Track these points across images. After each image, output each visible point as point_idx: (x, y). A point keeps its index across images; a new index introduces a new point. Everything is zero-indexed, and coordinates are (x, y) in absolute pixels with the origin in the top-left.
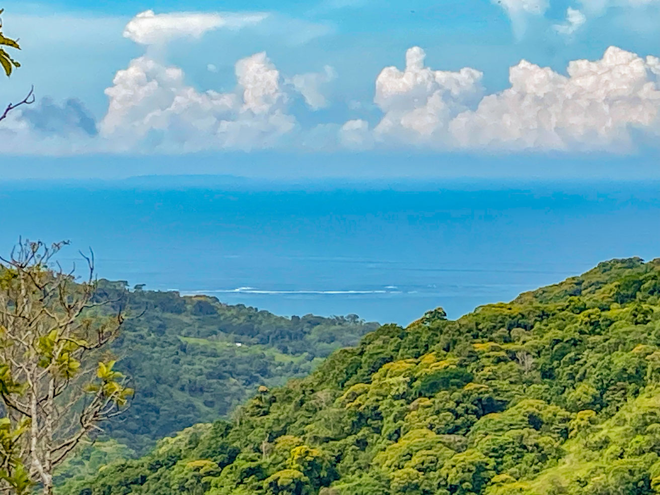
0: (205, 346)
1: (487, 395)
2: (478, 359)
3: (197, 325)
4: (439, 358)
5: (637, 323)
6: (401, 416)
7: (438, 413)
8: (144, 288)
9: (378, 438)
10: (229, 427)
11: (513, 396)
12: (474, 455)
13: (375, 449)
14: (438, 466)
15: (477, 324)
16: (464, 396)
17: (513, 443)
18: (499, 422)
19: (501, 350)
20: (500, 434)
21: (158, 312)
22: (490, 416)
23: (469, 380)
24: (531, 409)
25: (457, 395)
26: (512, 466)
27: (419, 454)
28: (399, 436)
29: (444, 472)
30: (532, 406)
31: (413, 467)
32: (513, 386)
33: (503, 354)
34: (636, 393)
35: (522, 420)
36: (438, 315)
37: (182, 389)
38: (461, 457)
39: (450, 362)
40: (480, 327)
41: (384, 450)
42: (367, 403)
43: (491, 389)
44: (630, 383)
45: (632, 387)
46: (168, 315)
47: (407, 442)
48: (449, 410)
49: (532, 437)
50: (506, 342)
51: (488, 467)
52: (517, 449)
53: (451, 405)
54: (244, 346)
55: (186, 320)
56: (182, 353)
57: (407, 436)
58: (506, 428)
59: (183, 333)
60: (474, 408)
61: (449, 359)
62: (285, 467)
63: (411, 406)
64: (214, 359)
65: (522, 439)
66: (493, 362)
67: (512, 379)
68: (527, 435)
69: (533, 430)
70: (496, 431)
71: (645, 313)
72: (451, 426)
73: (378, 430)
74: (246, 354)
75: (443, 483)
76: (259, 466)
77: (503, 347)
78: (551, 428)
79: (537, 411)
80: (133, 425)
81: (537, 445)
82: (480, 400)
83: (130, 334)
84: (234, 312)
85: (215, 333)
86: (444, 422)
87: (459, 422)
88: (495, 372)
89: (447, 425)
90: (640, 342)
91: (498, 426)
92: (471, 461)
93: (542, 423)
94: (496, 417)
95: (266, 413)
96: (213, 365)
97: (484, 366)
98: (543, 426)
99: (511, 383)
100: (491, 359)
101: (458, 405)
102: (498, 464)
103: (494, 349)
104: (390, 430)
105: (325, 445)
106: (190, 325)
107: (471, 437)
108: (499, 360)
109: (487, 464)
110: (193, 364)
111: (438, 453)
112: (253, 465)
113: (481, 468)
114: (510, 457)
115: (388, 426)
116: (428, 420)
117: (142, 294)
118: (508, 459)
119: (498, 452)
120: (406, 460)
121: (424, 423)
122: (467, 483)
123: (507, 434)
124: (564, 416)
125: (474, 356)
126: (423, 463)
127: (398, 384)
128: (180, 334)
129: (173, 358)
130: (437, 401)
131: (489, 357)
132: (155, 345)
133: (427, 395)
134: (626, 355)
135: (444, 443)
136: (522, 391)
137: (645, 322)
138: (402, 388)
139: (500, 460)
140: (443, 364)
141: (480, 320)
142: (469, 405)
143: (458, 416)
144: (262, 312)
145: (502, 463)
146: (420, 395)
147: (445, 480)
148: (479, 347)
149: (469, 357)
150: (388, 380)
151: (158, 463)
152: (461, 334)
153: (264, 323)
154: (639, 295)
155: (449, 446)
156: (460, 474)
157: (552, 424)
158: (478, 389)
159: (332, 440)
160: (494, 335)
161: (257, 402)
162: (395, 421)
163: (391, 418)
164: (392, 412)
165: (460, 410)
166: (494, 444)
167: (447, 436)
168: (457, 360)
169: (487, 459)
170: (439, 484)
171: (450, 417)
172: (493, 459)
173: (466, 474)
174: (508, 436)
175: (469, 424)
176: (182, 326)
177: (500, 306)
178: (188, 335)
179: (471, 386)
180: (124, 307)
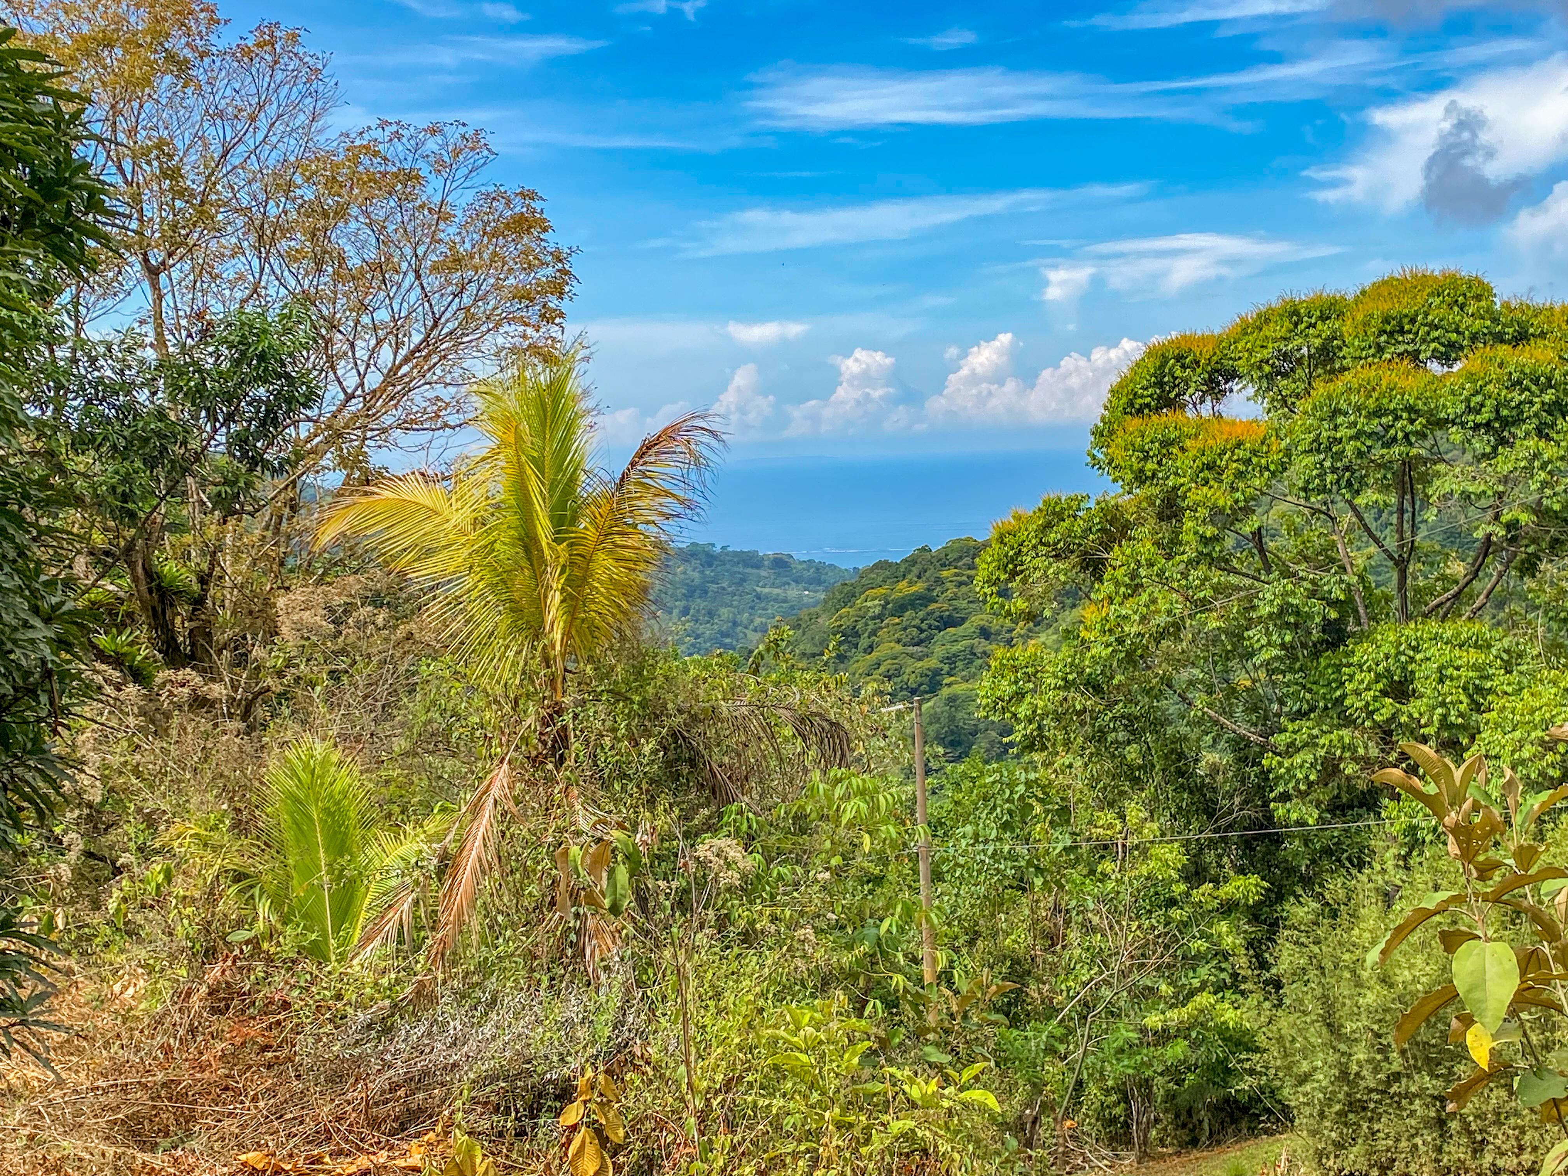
0: (778, 595)
1: (947, 613)
2: (943, 583)
3: (773, 577)
6: (874, 633)
7: (905, 629)
8: (729, 549)
9: (856, 652)
11: (969, 613)
13: (852, 661)
14: (901, 673)
15: (946, 555)
16: (928, 614)
17: (964, 651)
18: (955, 635)
19: (963, 575)
20: (955, 644)
21: (739, 568)
22: (949, 630)
23: (934, 600)
24: (983, 623)
25: (921, 614)
26: (963, 671)
27: (885, 663)
28: (873, 650)
29: (905, 677)
30: (983, 620)
31: (880, 674)
32: (970, 605)
33: (964, 578)
34: (1074, 606)
35: (974, 632)
36: (924, 550)
38: (920, 664)
40: (948, 557)
41: (858, 660)
42: (848, 624)
43: (951, 608)
45: (1069, 601)
46: (748, 570)
47: (877, 654)
48: (914, 626)
50: (969, 569)
51: (943, 672)
52: (968, 656)
53: (917, 622)
54: (811, 594)
56: (758, 601)
57: (878, 649)
58: (960, 639)
59: (760, 584)
61: (918, 585)
63: (883, 625)
64: (784, 605)
66: (955, 586)
67: (970, 599)
68: (977, 644)
69: (984, 640)
70: (951, 642)
72: (916, 639)
75: (905, 686)
77: (965, 573)
78: (999, 638)
79: (987, 624)
81: (985, 653)
82: (941, 617)
84: (804, 565)
85: (788, 584)
86: (910, 636)
87: (923, 636)
88: (955, 594)
89: (913, 639)
91: (954, 638)
92: (927, 667)
93: (992, 634)
94: (951, 630)
96: (784, 610)
97: (947, 590)
98: (992, 636)
100: (954, 583)
101: (922, 623)
102: (951, 669)
103: (956, 575)
104: (865, 645)
106: (766, 578)
107: (932, 648)
108: (960, 584)
109: (942, 670)
110: (767, 610)
111: (902, 662)
114: (962, 663)
116: (896, 636)
117: (727, 554)
120: (875, 669)
121: (892, 638)
122: (924, 686)
123: (961, 644)
124: (1010, 627)
125: (940, 581)
126: (889, 671)
127: (874, 606)
128: (758, 586)
129: (749, 605)
130: (904, 619)
131: (952, 581)
132: (734, 594)
133: (897, 615)
135: (907, 654)
136: (978, 608)
138: (877, 610)
139: (953, 666)
140: (914, 589)
141: (949, 550)
142: (933, 622)
143: (922, 631)
144: (829, 566)
145: (954, 668)
148: (945, 574)
149: (934, 582)
150: (868, 604)
152: (933, 563)
153: (830, 574)
155: (911, 656)
156: (918, 678)
157: (999, 634)
158: (940, 608)
160: (959, 564)
162: (869, 637)
163: (866, 635)
164: (866, 630)
165: (924, 626)
166: (948, 653)
167: (911, 648)
168: (925, 585)
169: (942, 665)
171: (915, 632)
172: (947, 665)
173: (924, 678)
174: (959, 647)
175: (931, 637)
176: (759, 578)
177: (968, 539)
178: (764, 586)
179: (933, 606)
180: (710, 565)
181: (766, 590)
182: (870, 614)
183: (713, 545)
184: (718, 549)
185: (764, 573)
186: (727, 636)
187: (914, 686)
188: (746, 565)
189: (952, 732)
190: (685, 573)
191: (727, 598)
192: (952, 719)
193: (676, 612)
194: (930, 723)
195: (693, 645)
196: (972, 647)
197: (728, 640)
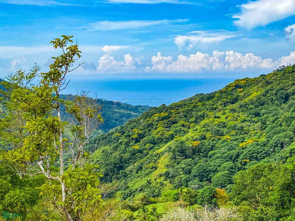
0: (118, 111)
3: (117, 107)
4: (164, 113)
5: (203, 106)
8: (107, 100)
10: (123, 127)
11: (179, 121)
12: (171, 132)
13: (152, 131)
14: (164, 134)
15: (172, 107)
17: (179, 130)
20: (176, 128)
21: (109, 105)
22: (174, 124)
23: (170, 117)
24: (182, 123)
25: (168, 120)
27: (160, 132)
31: (159, 135)
35: (181, 125)
36: (164, 105)
37: (114, 120)
38: (169, 133)
39: (166, 114)
41: (154, 131)
44: (202, 118)
46: (111, 105)
47: (158, 130)
48: (166, 123)
49: (183, 128)
54: (126, 111)
55: (115, 106)
56: (114, 113)
60: (171, 123)
62: (134, 135)
63: (159, 123)
68: (181, 128)
71: (205, 104)
72: (167, 126)
73: (152, 128)
74: (126, 113)
76: (129, 135)
77: (177, 111)
79: (184, 123)
80: (104, 127)
82: (172, 121)
83: (104, 109)
84: (124, 104)
85: (121, 109)
86: (165, 126)
90: (204, 110)
91: (176, 126)
95: (131, 124)
97: (173, 115)
99: (178, 118)
100: (174, 113)
105: (142, 130)
107: (171, 129)
110: (116, 115)
111: (164, 132)
112: (128, 134)
113: (173, 134)
115: (154, 127)
117: (106, 101)
118: (178, 133)
119: (176, 131)
121: (161, 126)
123: (178, 128)
124: (189, 124)
125: (171, 113)
126: (161, 134)
127: (156, 118)
132: (109, 111)
134: (201, 112)
135: (165, 130)
136: (181, 119)
137: (205, 106)
141: (172, 105)
144: (130, 105)
145: (177, 133)
146: (161, 121)
147: (166, 137)
148: (172, 111)
151: (109, 134)
152: (168, 108)
153: (130, 107)
154: (204, 101)
158: (172, 119)
159: (144, 129)
160: (175, 109)
161: (129, 122)
162: (156, 126)
163: (155, 125)
165: (168, 123)
167: (166, 128)
168: (168, 114)
170: (164, 138)
172: (175, 133)
173: (170, 136)
175: (170, 126)
177: (176, 103)
180: (102, 104)
181: (116, 110)
182: (155, 120)
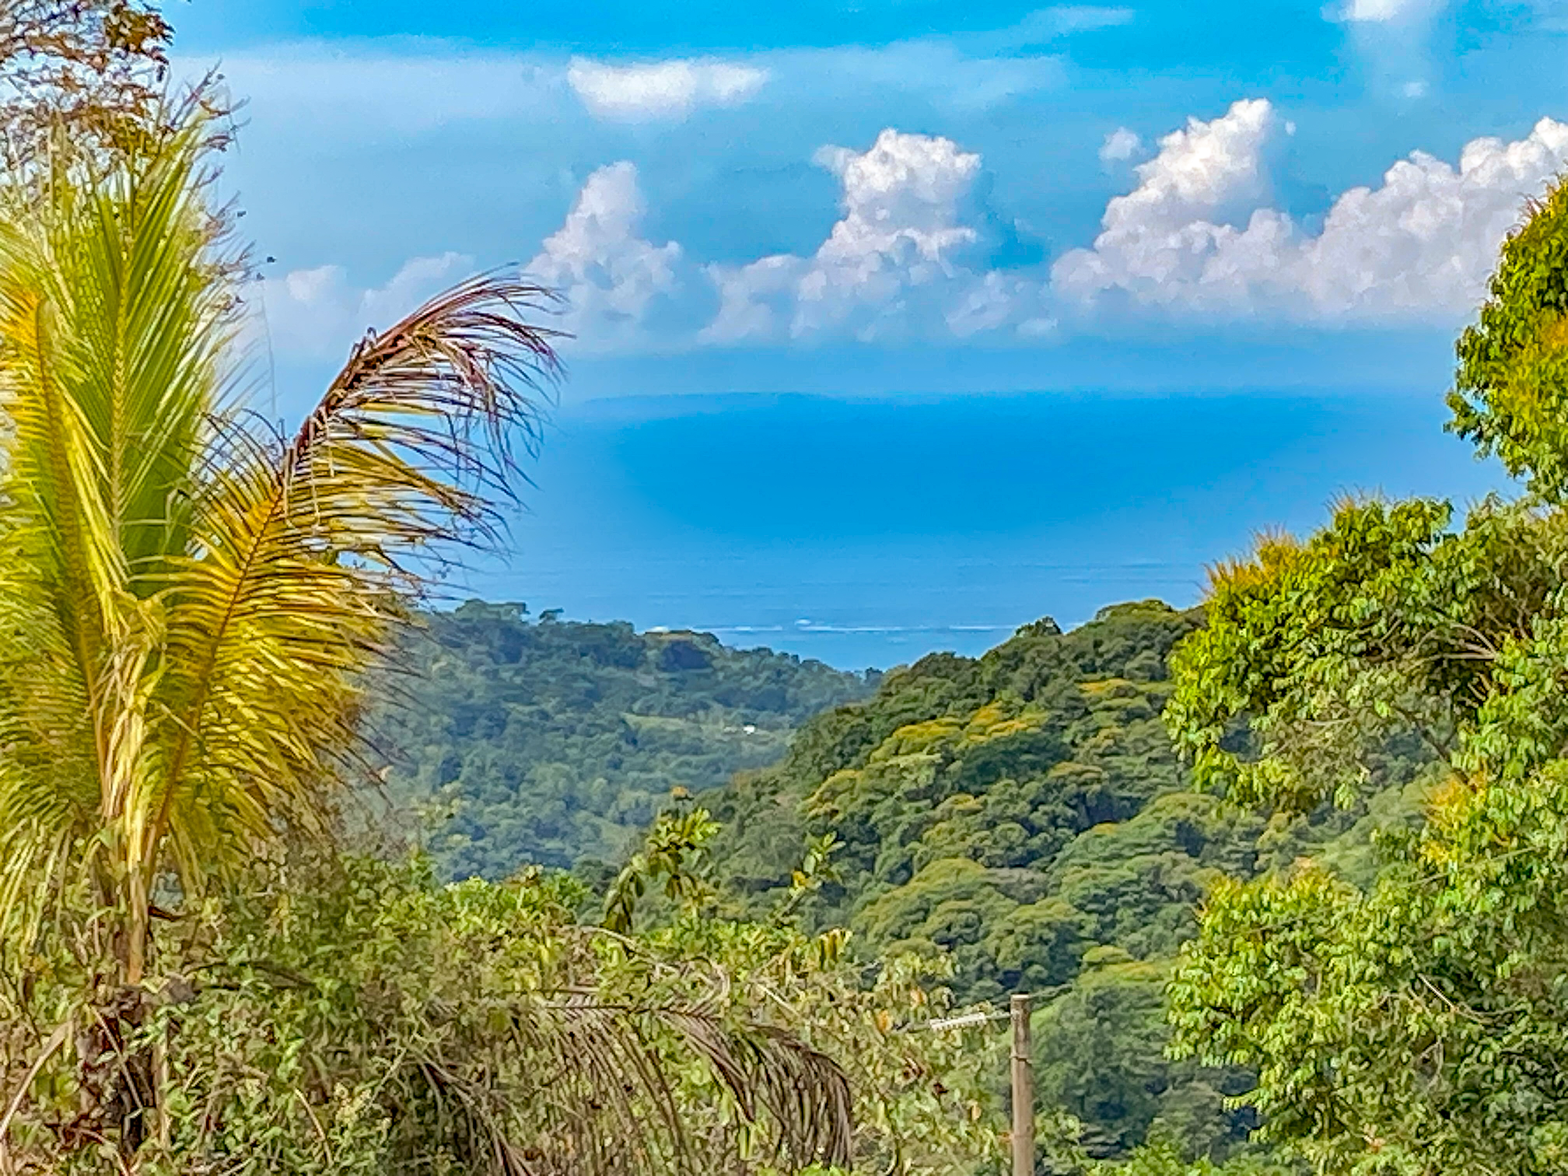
0: (678, 733)
1: (1097, 787)
2: (1088, 713)
3: (667, 690)
4: (1009, 713)
6: (914, 833)
7: (991, 825)
8: (562, 618)
9: (869, 880)
10: (608, 874)
11: (1153, 788)
12: (1057, 909)
13: (861, 899)
14: (981, 933)
15: (1097, 644)
16: (1048, 789)
17: (1137, 882)
18: (1114, 841)
19: (1138, 694)
20: (1115, 863)
21: (587, 666)
22: (1099, 829)
23: (1063, 755)
24: (1182, 813)
25: (1032, 788)
26: (1134, 930)
27: (941, 908)
28: (911, 875)
29: (990, 944)
30: (1184, 805)
31: (928, 937)
32: (1155, 769)
33: (1141, 702)
34: (1409, 776)
35: (1162, 836)
36: (1042, 631)
37: (622, 822)
38: (1028, 912)
39: (1028, 721)
40: (1102, 649)
41: (873, 903)
42: (851, 809)
43: (1105, 775)
44: (1396, 758)
45: (1398, 765)
46: (609, 671)
47: (922, 884)
48: (1014, 819)
49: (1180, 870)
50: (1153, 679)
51: (1083, 934)
52: (1147, 895)
53: (1023, 807)
54: (761, 732)
56: (630, 748)
57: (924, 874)
58: (1126, 852)
59: (636, 707)
60: (1070, 812)
61: (1026, 716)
63: (937, 813)
64: (694, 759)
65: (1157, 875)
66: (1118, 720)
67: (1154, 754)
68: (1168, 865)
69: (1185, 856)
70: (1106, 859)
72: (1020, 851)
73: (869, 864)
74: (762, 749)
75: (990, 967)
77: (1142, 688)
78: (1224, 851)
79: (1194, 815)
81: (1186, 886)
82: (1081, 797)
83: (519, 711)
84: (746, 663)
85: (706, 707)
86: (1004, 843)
88: (1118, 741)
89: (1010, 848)
91: (1112, 849)
92: (1045, 920)
93: (1206, 840)
94: (1106, 830)
96: (692, 772)
97: (1098, 730)
98: (1207, 846)
99: (1153, 761)
100: (1115, 714)
101: (1035, 809)
102: (1104, 926)
103: (1121, 693)
104: (891, 862)
105: (758, 895)
106: (651, 691)
107: (1057, 872)
108: (1131, 716)
109: (1081, 928)
110: (651, 771)
111: (983, 907)
113: (1068, 934)
114: (1130, 912)
115: (889, 854)
116: (969, 841)
117: (556, 629)
118: (1126, 916)
119: (1105, 902)
120: (915, 922)
121: (960, 846)
122: (1036, 967)
123: (1129, 863)
124: (1250, 824)
125: (1079, 708)
126: (949, 928)
127: (918, 766)
128: (630, 711)
129: (608, 757)
130: (991, 800)
131: (1109, 709)
132: (573, 731)
133: (974, 788)
135: (996, 886)
136: (1173, 777)
138: (925, 777)
139: (1109, 918)
140: (1017, 724)
141: (1102, 633)
142: (1060, 808)
143: (1033, 831)
144: (809, 664)
145: (1113, 924)
146: (962, 790)
147: (994, 961)
148: (1092, 689)
149: (1066, 710)
150: (902, 761)
152: (1059, 663)
153: (809, 685)
155: (1006, 892)
156: (1022, 948)
157: (1224, 843)
158: (1079, 774)
159: (777, 885)
160: (1129, 666)
162: (902, 844)
163: (895, 838)
164: (896, 824)
165: (1038, 818)
166: (1097, 887)
167: (1005, 872)
168: (1044, 717)
169: (1083, 916)
170: (980, 969)
171: (1017, 833)
172: (1094, 917)
173: (1036, 948)
174: (1124, 871)
175: (1056, 846)
176: (636, 692)
177: (1149, 606)
178: (645, 712)
179: (1063, 769)
180: (513, 658)
181: (652, 722)
182: (906, 786)
183: (522, 607)
184: (533, 618)
185: (648, 681)
186: (553, 833)
187: (1014, 965)
188: (602, 660)
189: (1104, 1081)
190: (449, 674)
191: (554, 740)
192: (1103, 1050)
193: (426, 771)
194: (1051, 1060)
195: (467, 855)
196: (1157, 870)
197: (552, 844)
